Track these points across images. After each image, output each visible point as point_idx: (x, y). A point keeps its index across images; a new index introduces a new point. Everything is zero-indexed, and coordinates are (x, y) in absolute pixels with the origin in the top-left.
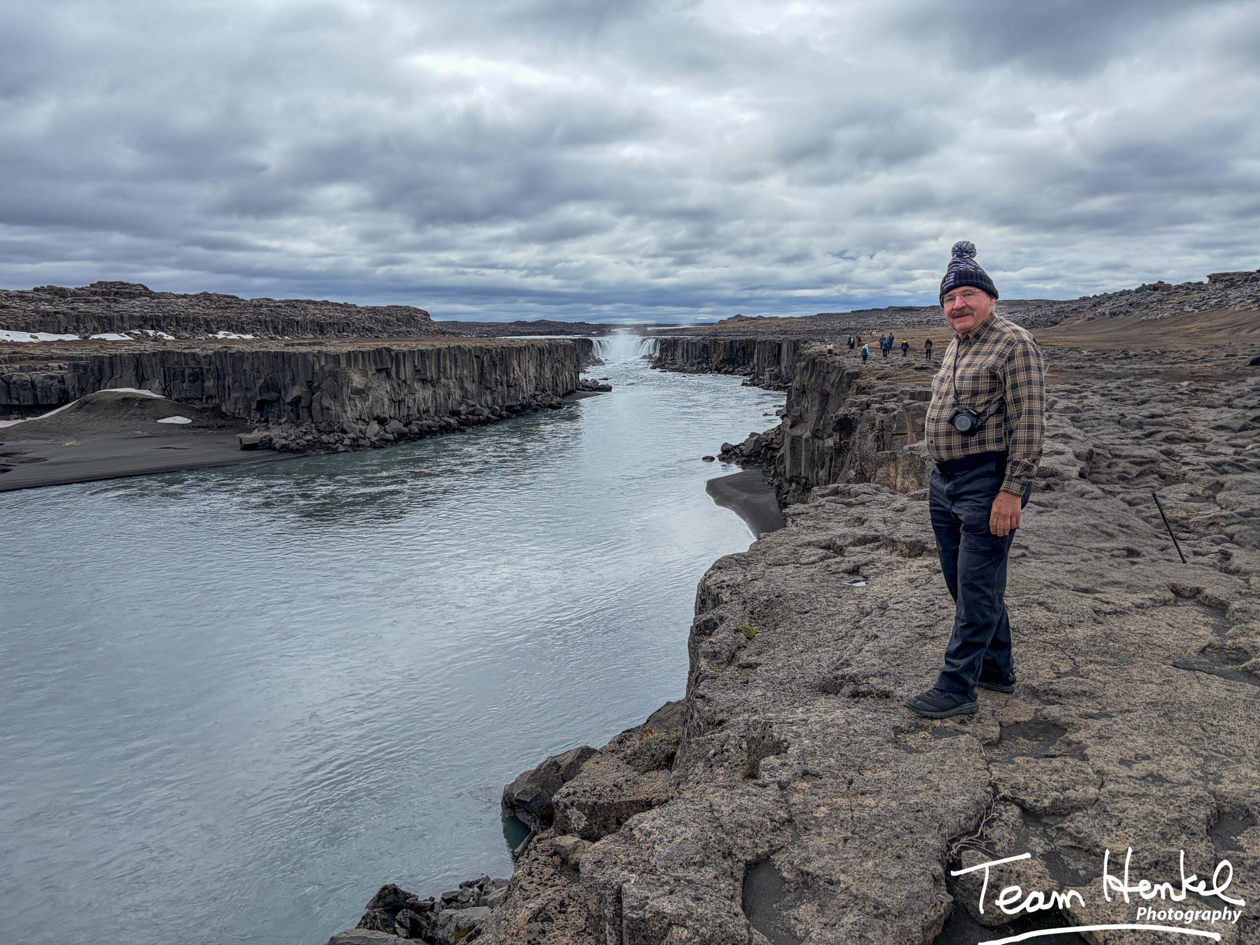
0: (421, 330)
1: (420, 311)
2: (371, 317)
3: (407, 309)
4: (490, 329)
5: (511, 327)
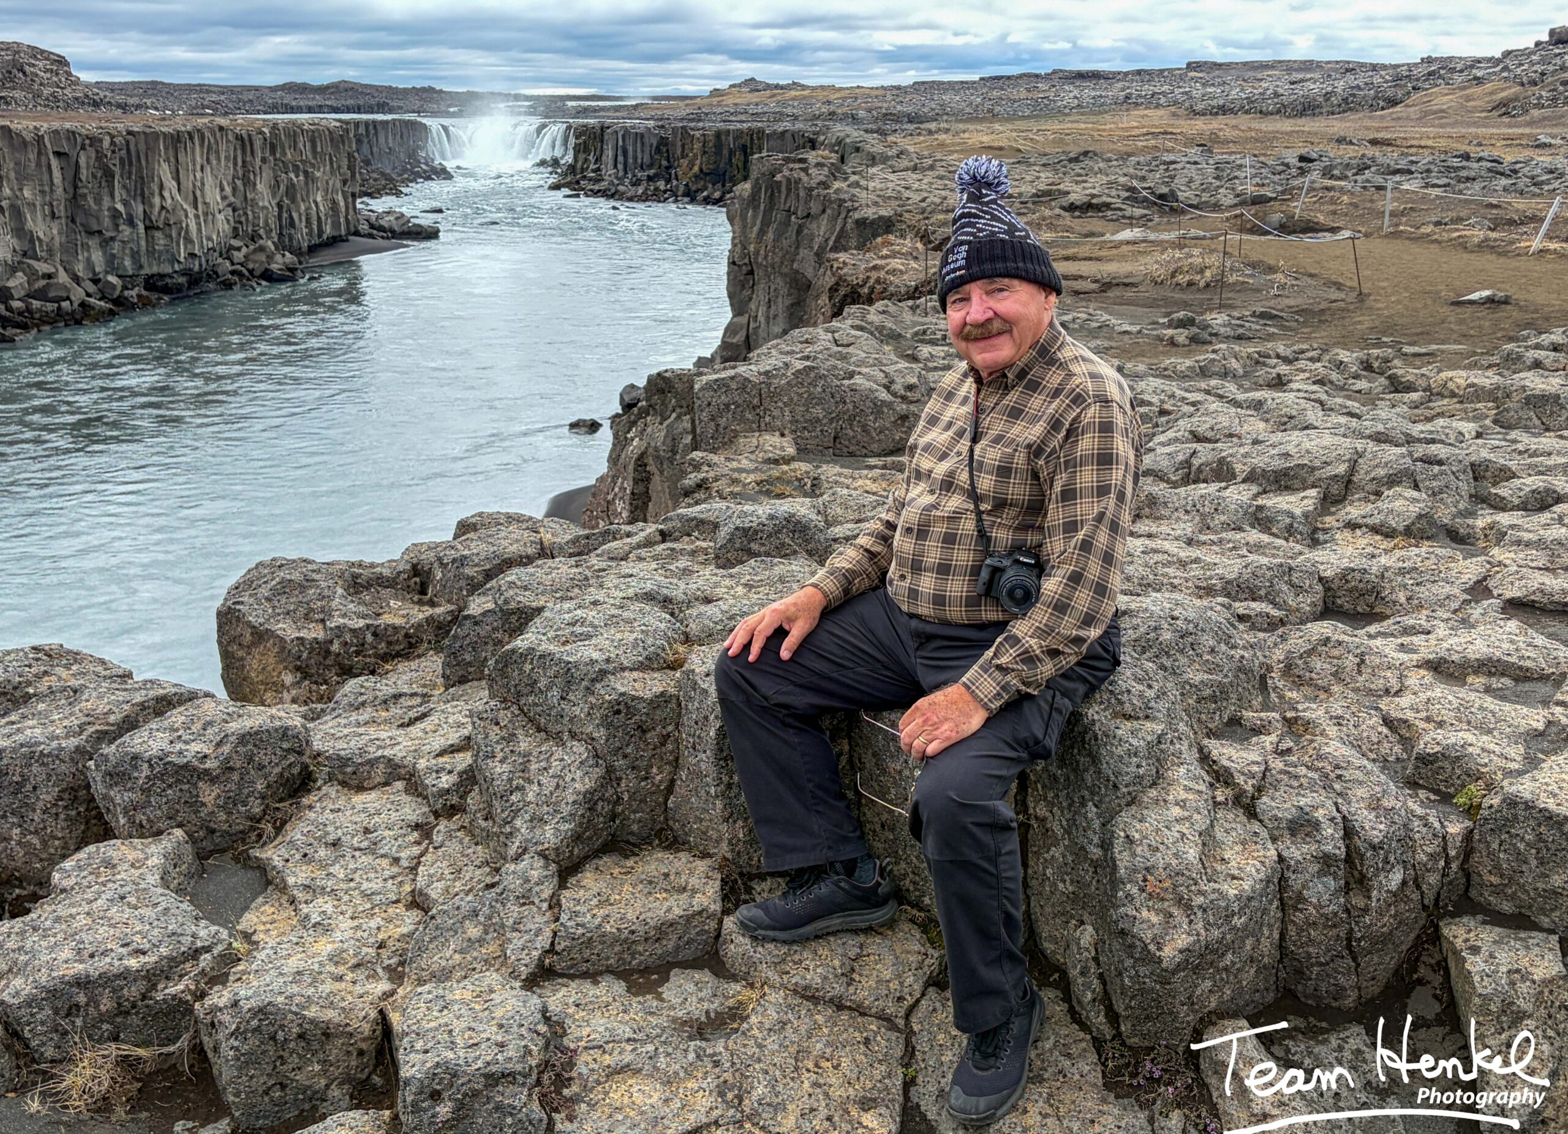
0: (39, 96)
1: (46, 55)
3: (13, 48)
4: (222, 98)
5: (273, 95)
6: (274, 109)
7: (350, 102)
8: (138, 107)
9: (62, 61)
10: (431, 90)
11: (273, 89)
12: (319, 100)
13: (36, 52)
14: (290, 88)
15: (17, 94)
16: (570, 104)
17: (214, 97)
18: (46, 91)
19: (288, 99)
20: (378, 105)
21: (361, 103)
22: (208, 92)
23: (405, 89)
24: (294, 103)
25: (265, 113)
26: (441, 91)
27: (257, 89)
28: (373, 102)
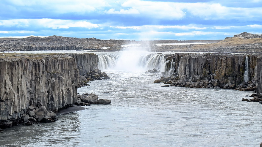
4: (2, 44)
6: (25, 48)
7: (58, 45)
10: (95, 39)
11: (24, 40)
12: (45, 44)
14: (30, 39)
20: (71, 47)
24: (33, 46)
25: (21, 50)
26: (99, 40)
28: (69, 45)
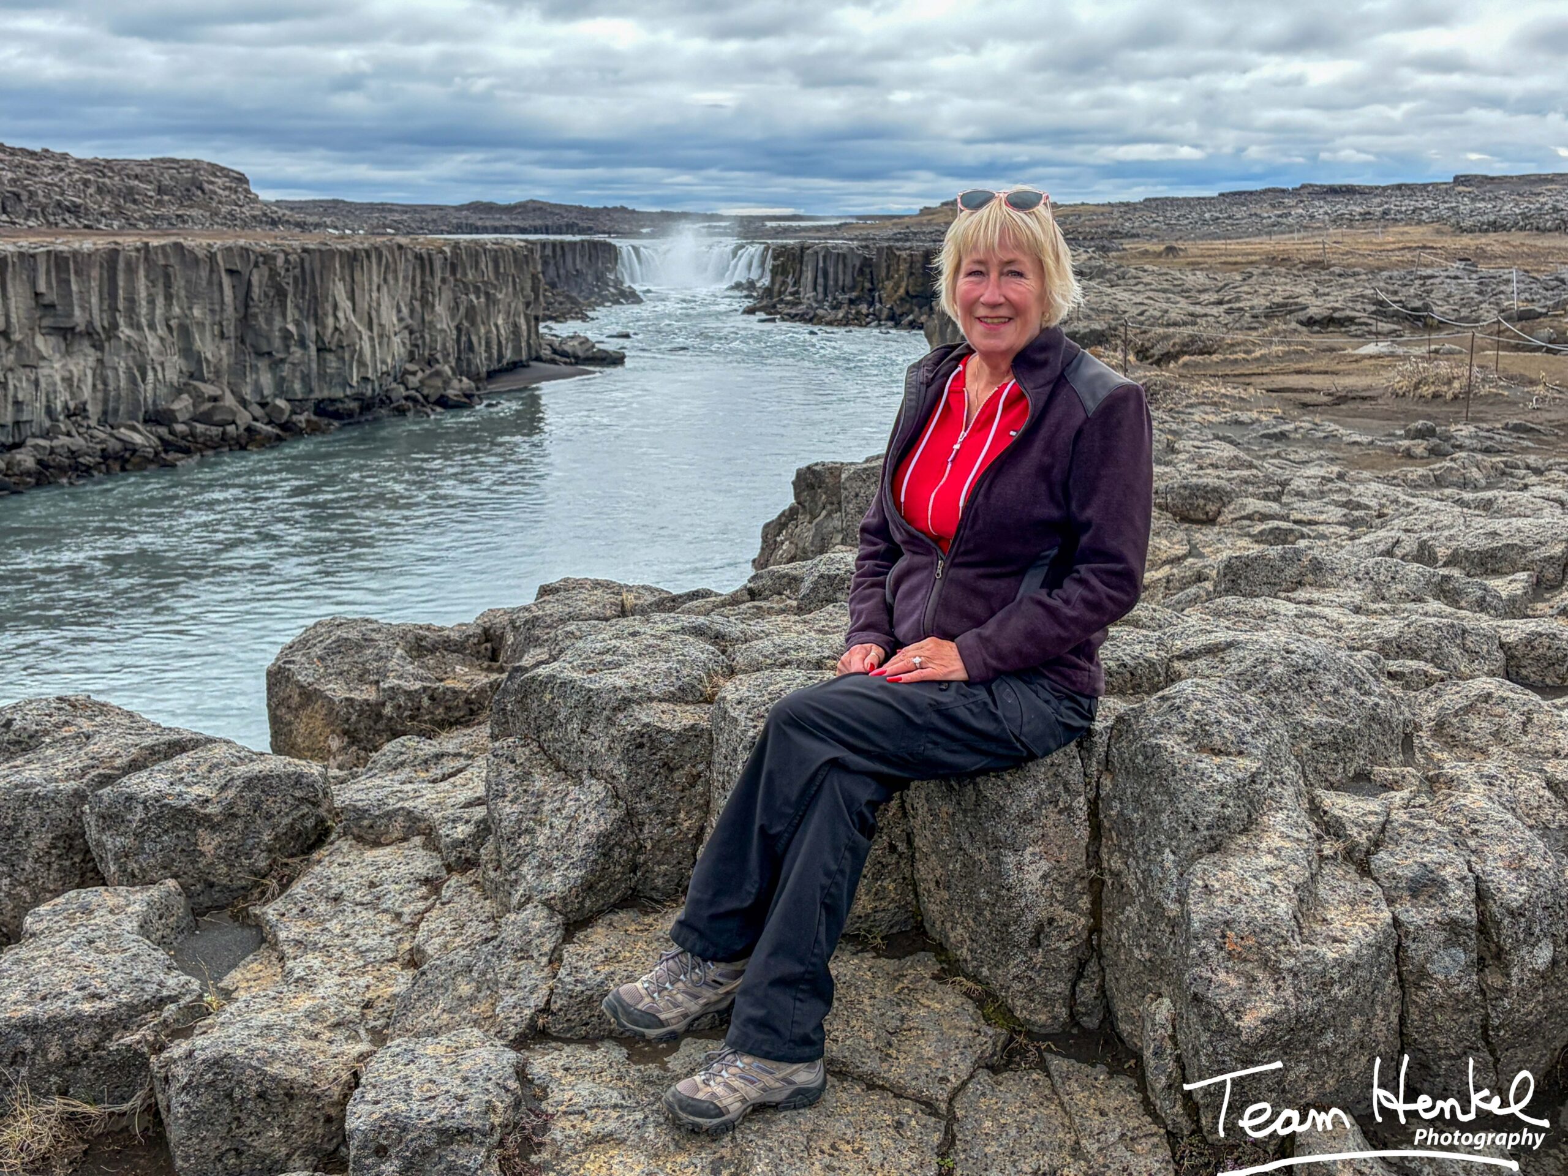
0: (216, 214)
1: (224, 172)
2: (86, 183)
3: (194, 166)
4: (405, 217)
5: (457, 215)
6: (459, 229)
7: (539, 223)
8: (317, 226)
9: (241, 179)
10: (623, 209)
11: (459, 208)
12: (506, 220)
13: (216, 170)
14: (476, 207)
15: (194, 212)
16: (769, 224)
17: (397, 217)
18: (224, 209)
19: (475, 219)
20: (567, 225)
21: (549, 223)
22: (391, 211)
23: (596, 210)
24: (479, 223)
25: (449, 233)
26: (634, 211)
27: (441, 208)
28: (563, 222)
